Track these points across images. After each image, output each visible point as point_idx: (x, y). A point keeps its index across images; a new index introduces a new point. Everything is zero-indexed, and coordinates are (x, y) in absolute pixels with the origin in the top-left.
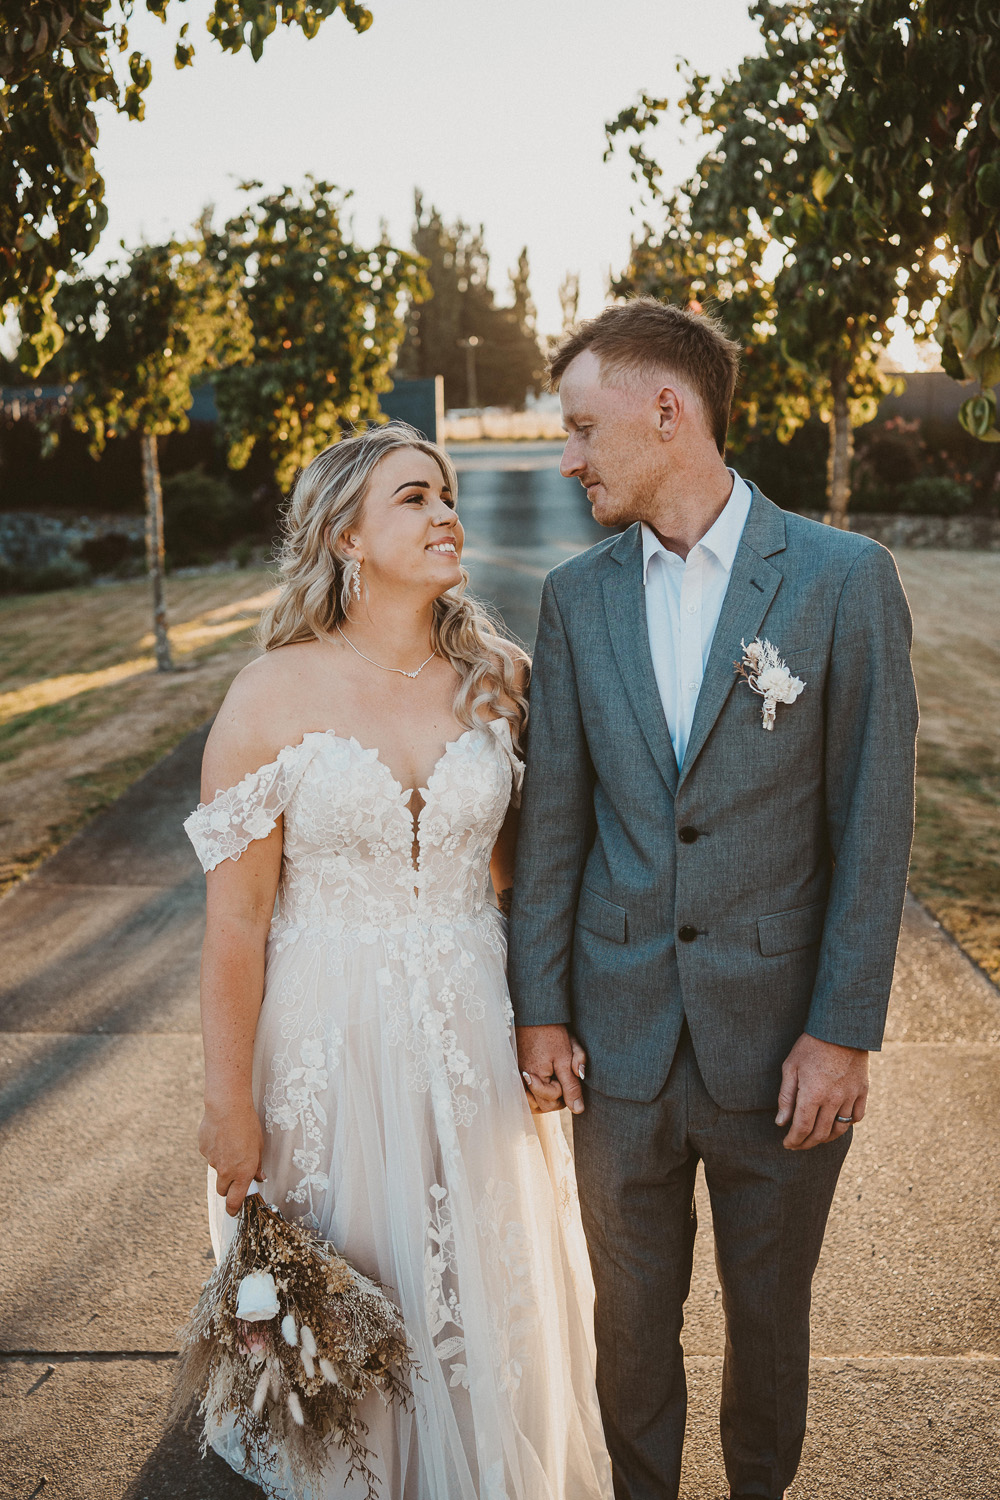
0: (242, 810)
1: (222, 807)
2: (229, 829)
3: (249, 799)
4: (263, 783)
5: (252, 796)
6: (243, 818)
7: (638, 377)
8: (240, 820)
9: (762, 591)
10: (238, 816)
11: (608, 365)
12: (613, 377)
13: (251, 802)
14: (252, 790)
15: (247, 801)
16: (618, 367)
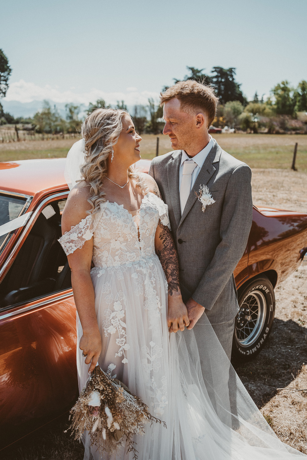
0: (82, 232)
1: (74, 232)
2: (77, 239)
3: (84, 227)
4: (88, 222)
5: (85, 227)
6: (82, 234)
7: (192, 110)
8: (81, 235)
9: (209, 173)
10: (81, 234)
11: (183, 105)
12: (184, 109)
13: (85, 228)
14: (85, 224)
15: (83, 228)
16: (186, 106)
